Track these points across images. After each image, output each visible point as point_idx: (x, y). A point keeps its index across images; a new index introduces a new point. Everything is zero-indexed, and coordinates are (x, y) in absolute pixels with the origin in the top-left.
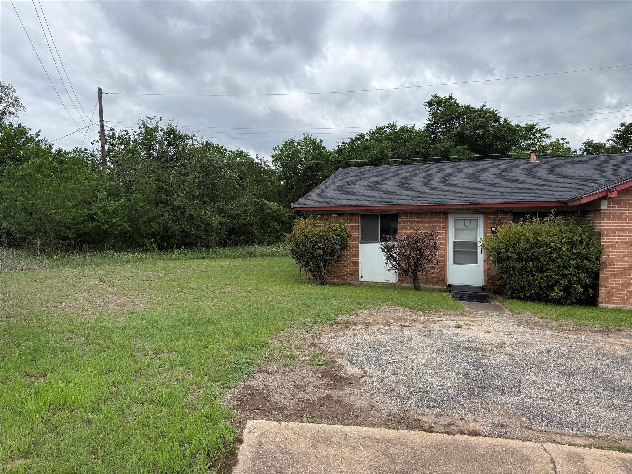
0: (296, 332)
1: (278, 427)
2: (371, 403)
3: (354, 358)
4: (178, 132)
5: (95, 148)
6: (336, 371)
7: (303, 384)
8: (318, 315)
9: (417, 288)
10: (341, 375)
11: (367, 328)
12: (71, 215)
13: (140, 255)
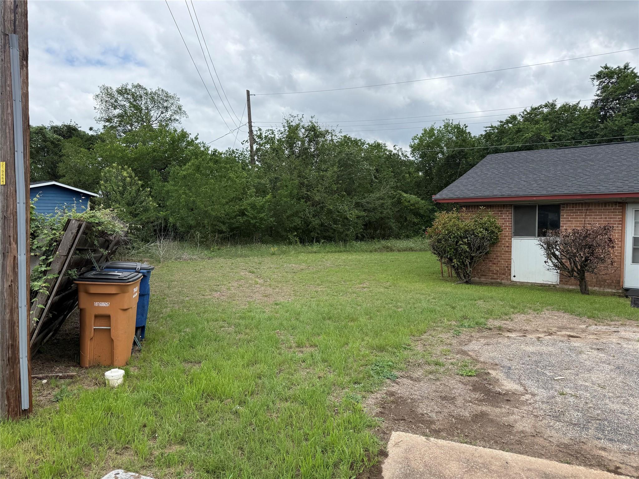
0: (440, 336)
1: (426, 443)
2: (536, 427)
3: (511, 371)
4: (318, 128)
5: (245, 148)
6: (490, 384)
7: (452, 396)
8: (465, 317)
9: (584, 291)
10: (496, 389)
11: (525, 336)
12: (225, 211)
13: (284, 248)
